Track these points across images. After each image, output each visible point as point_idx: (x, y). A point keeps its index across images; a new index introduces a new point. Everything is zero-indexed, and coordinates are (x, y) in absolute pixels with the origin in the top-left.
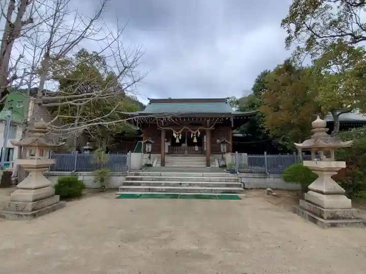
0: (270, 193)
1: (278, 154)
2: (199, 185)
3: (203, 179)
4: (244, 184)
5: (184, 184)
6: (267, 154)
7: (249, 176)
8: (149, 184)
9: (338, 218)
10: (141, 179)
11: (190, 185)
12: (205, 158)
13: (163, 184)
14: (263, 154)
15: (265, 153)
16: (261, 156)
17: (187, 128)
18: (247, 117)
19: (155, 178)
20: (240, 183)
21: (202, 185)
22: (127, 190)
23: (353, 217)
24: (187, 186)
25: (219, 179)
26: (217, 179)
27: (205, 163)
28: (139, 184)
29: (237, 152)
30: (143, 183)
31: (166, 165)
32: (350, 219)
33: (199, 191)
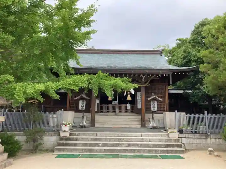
0: (212, 153)
1: (220, 114)
2: (138, 145)
3: (143, 139)
4: (184, 145)
5: (122, 144)
6: (208, 113)
7: (190, 137)
8: (85, 145)
10: (77, 140)
11: (129, 145)
12: (140, 117)
13: (100, 145)
14: (204, 113)
15: (206, 112)
16: (202, 116)
18: (185, 72)
19: (91, 138)
20: (180, 143)
21: (141, 146)
24: (126, 147)
25: (159, 139)
26: (157, 139)
27: (140, 123)
28: (75, 145)
29: (176, 111)
30: (80, 143)
31: (96, 125)
33: (139, 151)
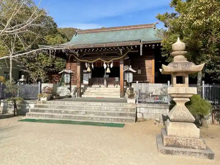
9: (179, 146)
13: (63, 112)
17: (101, 59)
22: (38, 116)
23: (197, 147)
29: (137, 82)
30: (47, 110)
32: (193, 148)
